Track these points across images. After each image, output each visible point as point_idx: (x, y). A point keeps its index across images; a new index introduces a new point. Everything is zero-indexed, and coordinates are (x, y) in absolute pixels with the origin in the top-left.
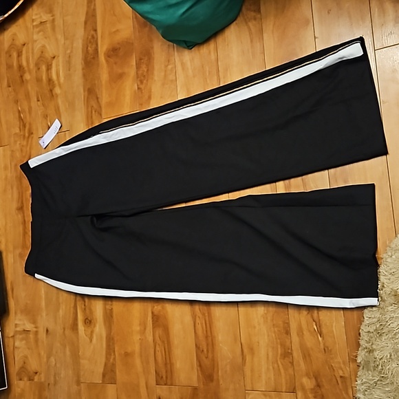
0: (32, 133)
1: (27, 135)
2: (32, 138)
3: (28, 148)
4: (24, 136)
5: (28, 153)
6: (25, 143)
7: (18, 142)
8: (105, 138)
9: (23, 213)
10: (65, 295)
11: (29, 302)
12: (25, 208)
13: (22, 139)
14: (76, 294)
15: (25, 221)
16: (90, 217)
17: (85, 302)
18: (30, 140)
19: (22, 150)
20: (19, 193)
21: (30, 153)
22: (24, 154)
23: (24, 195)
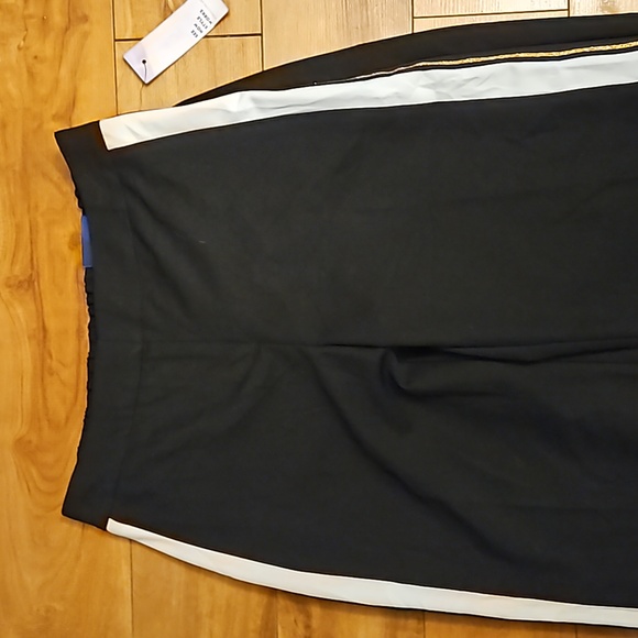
0: (85, 19)
1: (58, 19)
2: (85, 35)
3: (64, 72)
4: (44, 21)
5: (65, 86)
6: (48, 49)
7: (16, 42)
8: (432, 86)
9: (38, 299)
10: (224, 590)
11: (58, 606)
12: (45, 282)
13: (32, 32)
14: (273, 592)
15: (44, 329)
16: (380, 352)
17: (308, 616)
18: (73, 41)
19: (31, 74)
20: (18, 227)
21: (75, 90)
22: (43, 90)
23: (42, 237)
